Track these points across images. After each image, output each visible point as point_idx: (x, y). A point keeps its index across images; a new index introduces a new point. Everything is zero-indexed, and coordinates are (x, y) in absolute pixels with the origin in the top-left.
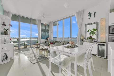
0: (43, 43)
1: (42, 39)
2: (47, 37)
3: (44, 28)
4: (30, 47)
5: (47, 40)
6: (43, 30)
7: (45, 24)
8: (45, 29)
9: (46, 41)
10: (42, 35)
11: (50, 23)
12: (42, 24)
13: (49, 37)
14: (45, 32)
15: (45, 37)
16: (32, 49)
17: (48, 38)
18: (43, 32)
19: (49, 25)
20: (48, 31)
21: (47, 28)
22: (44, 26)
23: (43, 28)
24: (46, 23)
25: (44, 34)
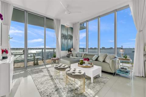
0: (63, 57)
1: (61, 50)
2: (69, 47)
3: (65, 33)
4: (43, 64)
5: (70, 53)
6: (64, 37)
7: (67, 26)
8: (67, 34)
9: (68, 53)
10: (62, 43)
11: (74, 24)
12: (63, 26)
13: (72, 47)
14: (66, 39)
15: (66, 47)
16: (47, 68)
17: (72, 49)
18: (64, 39)
19: (72, 28)
20: (71, 38)
21: (70, 33)
22: (66, 29)
23: (63, 33)
24: (68, 24)
25: (65, 42)
